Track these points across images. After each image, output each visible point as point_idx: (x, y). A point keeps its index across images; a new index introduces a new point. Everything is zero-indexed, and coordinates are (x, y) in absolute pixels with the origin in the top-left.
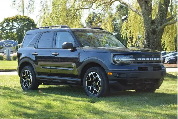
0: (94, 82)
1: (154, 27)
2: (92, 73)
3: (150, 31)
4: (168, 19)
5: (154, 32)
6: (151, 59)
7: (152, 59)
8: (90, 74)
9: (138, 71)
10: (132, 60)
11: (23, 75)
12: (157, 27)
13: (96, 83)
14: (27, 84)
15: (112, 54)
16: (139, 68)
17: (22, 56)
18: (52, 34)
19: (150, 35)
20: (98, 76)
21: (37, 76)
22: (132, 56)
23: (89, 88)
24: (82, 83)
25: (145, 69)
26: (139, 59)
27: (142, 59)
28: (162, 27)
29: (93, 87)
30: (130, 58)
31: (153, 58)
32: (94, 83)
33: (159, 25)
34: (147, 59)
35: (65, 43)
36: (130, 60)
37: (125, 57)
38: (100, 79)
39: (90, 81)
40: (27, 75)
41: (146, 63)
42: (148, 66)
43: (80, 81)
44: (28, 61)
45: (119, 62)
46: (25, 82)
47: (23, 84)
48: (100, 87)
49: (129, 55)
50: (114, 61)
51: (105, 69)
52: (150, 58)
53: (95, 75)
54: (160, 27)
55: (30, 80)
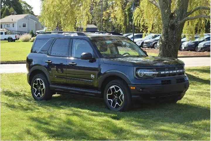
0: (115, 95)
1: (173, 21)
2: (113, 87)
3: (169, 26)
4: (189, 12)
5: (173, 27)
6: (174, 72)
7: (176, 72)
8: (111, 87)
9: (161, 85)
10: (156, 74)
11: (34, 84)
12: (177, 22)
13: (117, 97)
14: (39, 93)
15: (135, 68)
16: (162, 81)
17: (33, 63)
18: (68, 41)
19: (169, 30)
20: (120, 90)
21: (50, 86)
22: (155, 69)
23: (110, 102)
24: (102, 96)
25: (169, 82)
26: (162, 73)
27: (165, 72)
28: (182, 21)
29: (115, 101)
30: (153, 71)
31: (176, 70)
32: (116, 97)
33: (179, 19)
34: (170, 72)
35: (84, 53)
36: (153, 74)
37: (148, 71)
38: (122, 93)
39: (111, 94)
40: (39, 84)
41: (169, 75)
42: (171, 79)
43: (100, 94)
44: (40, 69)
45: (142, 76)
46: (37, 92)
47: (35, 94)
48: (122, 101)
49: (152, 68)
50: (137, 75)
51: (128, 83)
52: (173, 70)
53: (117, 89)
54: (179, 22)
55: (43, 90)
